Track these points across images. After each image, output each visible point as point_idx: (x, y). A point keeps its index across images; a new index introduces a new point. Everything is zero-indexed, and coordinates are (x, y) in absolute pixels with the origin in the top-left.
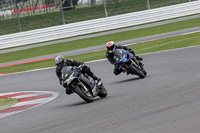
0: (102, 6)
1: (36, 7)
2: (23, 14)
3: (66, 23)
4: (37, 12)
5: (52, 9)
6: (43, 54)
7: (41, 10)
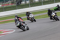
0: (29, 4)
1: (9, 4)
2: (5, 6)
3: (18, 9)
4: (9, 6)
5: (13, 5)
6: (11, 18)
7: (10, 5)
